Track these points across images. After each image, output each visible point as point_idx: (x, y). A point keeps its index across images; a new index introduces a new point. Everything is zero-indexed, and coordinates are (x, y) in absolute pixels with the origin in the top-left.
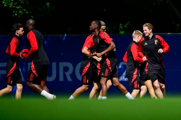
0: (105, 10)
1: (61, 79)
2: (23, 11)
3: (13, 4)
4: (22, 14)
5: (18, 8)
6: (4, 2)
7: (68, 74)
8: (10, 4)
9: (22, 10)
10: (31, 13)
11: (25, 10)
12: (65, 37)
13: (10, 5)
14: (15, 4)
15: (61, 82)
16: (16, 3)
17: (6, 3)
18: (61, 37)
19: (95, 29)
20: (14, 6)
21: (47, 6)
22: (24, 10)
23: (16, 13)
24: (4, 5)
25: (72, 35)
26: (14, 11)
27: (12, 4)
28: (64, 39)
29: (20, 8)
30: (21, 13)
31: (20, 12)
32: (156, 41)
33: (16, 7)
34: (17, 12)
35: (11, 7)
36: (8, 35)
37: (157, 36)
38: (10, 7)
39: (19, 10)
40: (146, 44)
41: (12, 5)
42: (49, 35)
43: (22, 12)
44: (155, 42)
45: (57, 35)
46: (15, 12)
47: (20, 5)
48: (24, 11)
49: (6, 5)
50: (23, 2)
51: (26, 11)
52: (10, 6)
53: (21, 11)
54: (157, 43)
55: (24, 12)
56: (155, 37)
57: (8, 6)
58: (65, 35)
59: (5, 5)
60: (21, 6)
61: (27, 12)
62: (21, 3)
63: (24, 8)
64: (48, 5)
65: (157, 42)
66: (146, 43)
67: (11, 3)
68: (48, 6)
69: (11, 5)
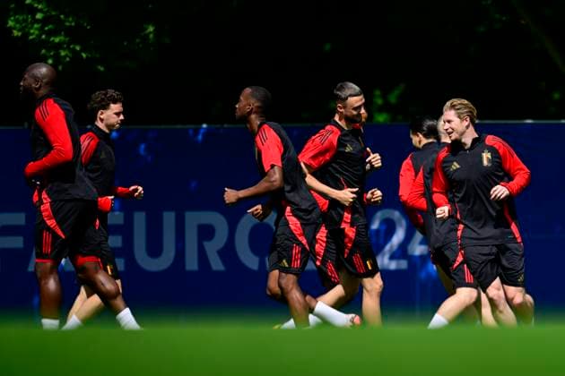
0: (328, 47)
1: (192, 264)
2: (73, 51)
3: (41, 30)
4: (68, 59)
5: (57, 40)
6: (11, 23)
7: (212, 248)
8: (32, 28)
9: (68, 47)
10: (98, 56)
11: (78, 48)
12: (202, 131)
13: (32, 31)
14: (46, 28)
15: (192, 273)
16: (50, 26)
17: (18, 26)
18: (191, 132)
19: (250, 113)
20: (44, 37)
21: (148, 35)
22: (74, 49)
23: (51, 57)
24: (12, 33)
25: (226, 126)
26: (43, 51)
27: (36, 29)
28: (200, 137)
29: (64, 43)
30: (66, 56)
31: (63, 53)
32: (486, 156)
33: (52, 39)
34: (52, 54)
35: (33, 39)
36: (26, 125)
37: (491, 140)
38: (31, 37)
39: (59, 46)
40: (456, 166)
41: (37, 32)
42: (152, 127)
43: (70, 55)
44: (481, 158)
45: (179, 127)
46: (48, 54)
47: (63, 33)
48: (76, 50)
49: (19, 30)
50: (71, 22)
51: (82, 50)
52: (32, 34)
53: (64, 49)
54: (489, 160)
55: (76, 54)
56: (484, 141)
57: (26, 35)
58: (205, 126)
59: (16, 33)
60: (66, 36)
61: (84, 55)
62: (67, 24)
63: (76, 42)
64: (150, 33)
65: (488, 158)
66: (455, 163)
67: (36, 26)
68: (151, 36)
69: (34, 32)
